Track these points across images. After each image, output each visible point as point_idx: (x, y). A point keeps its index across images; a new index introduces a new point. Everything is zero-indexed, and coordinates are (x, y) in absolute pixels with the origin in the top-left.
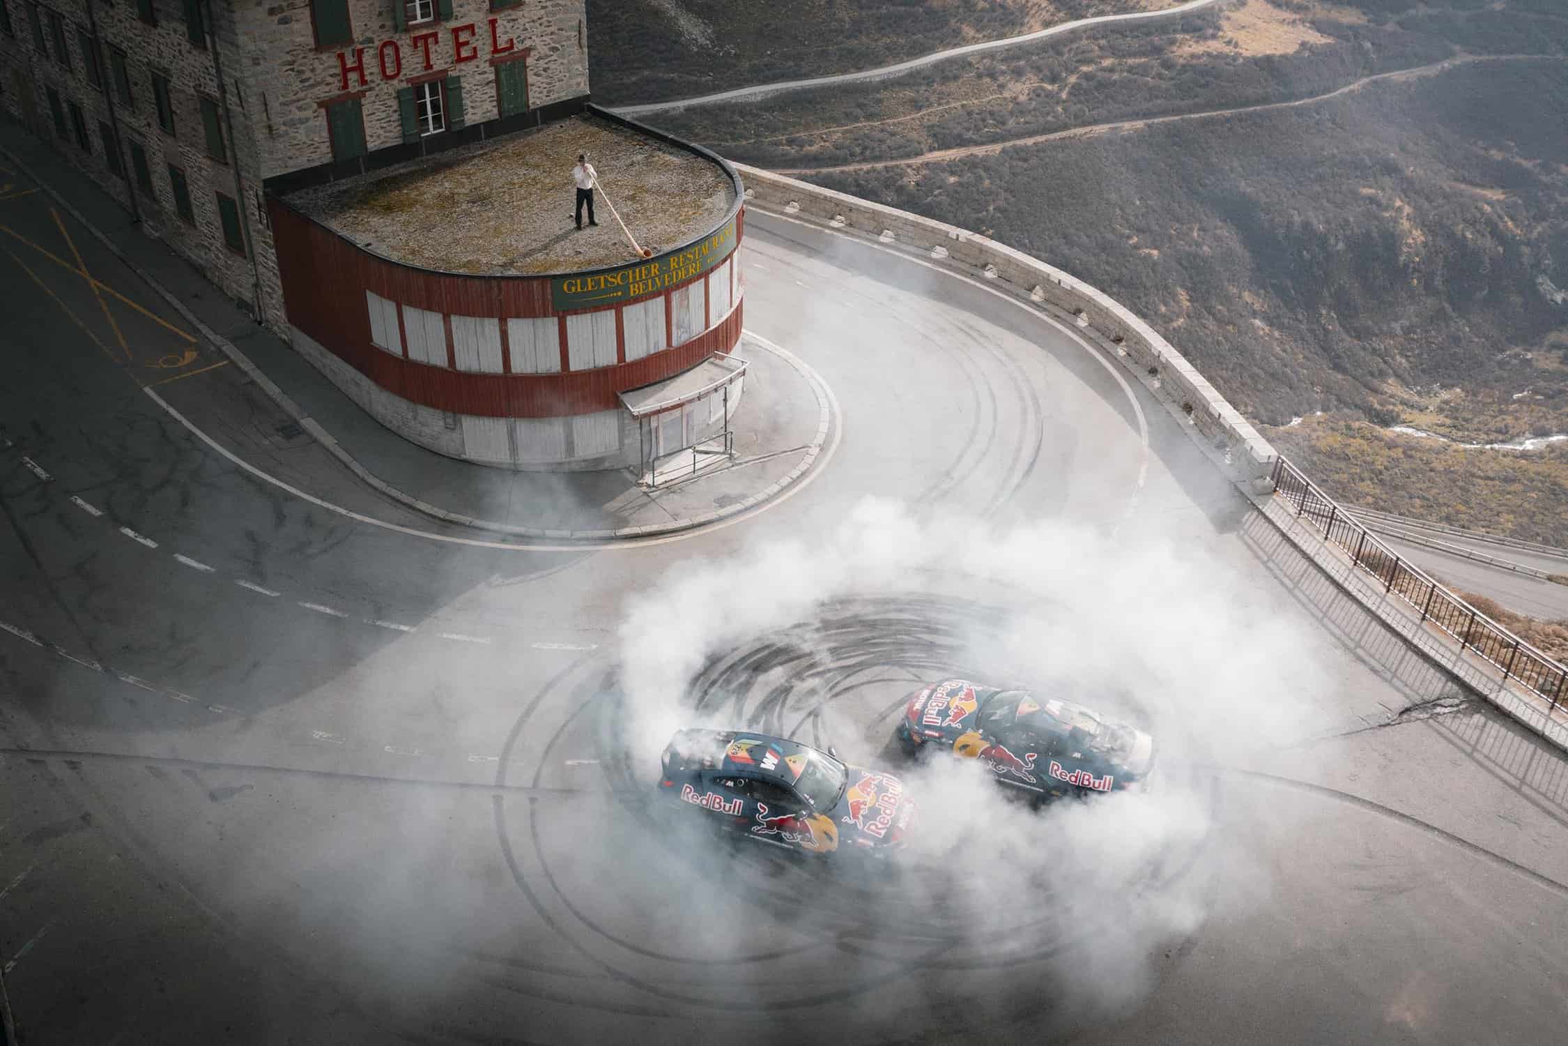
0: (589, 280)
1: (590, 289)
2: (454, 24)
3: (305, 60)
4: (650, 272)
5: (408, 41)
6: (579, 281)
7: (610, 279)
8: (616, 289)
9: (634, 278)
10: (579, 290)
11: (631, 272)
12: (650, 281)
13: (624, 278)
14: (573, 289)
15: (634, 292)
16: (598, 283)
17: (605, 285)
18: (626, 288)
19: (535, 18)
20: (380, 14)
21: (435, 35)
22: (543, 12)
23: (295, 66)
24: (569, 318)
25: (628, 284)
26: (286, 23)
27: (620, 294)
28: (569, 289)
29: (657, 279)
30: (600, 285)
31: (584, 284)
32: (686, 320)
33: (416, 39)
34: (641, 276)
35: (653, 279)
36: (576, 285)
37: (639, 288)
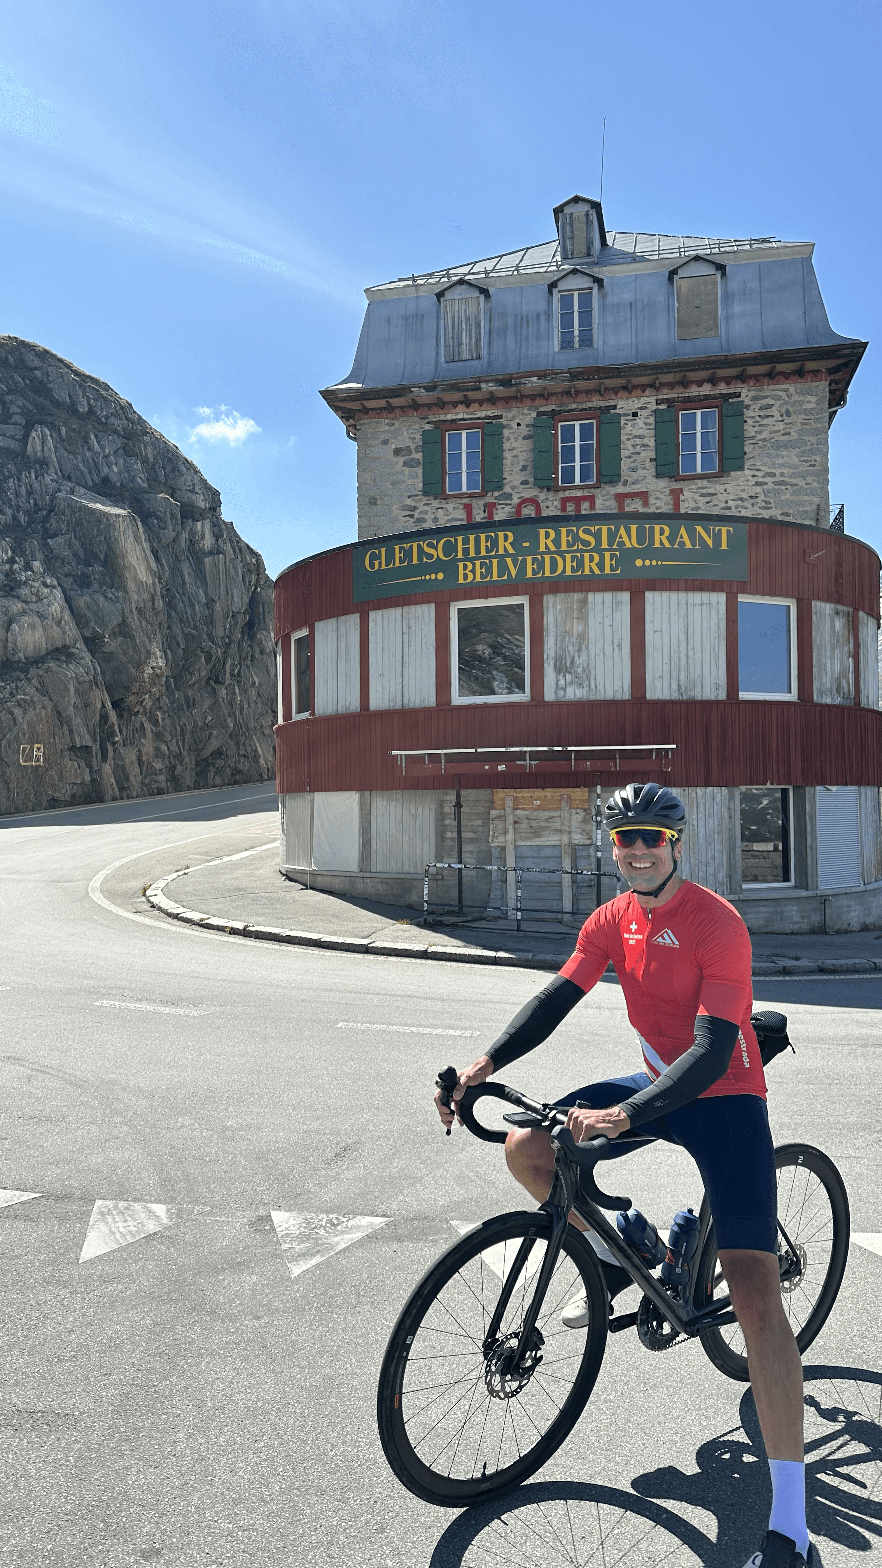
0: (397, 548)
1: (397, 564)
2: (620, 489)
3: (426, 508)
4: (495, 543)
5: (556, 503)
6: (383, 550)
7: (427, 549)
8: (438, 566)
9: (466, 551)
10: (383, 567)
11: (460, 539)
12: (495, 561)
13: (450, 549)
14: (377, 563)
15: (466, 576)
16: (408, 554)
17: (420, 559)
18: (450, 568)
19: (745, 495)
20: (524, 468)
21: (592, 499)
22: (759, 489)
23: (417, 514)
24: (372, 615)
25: (456, 560)
26: (412, 467)
27: (441, 576)
28: (372, 565)
29: (509, 561)
30: (411, 560)
31: (390, 557)
32: (581, 660)
33: (564, 501)
34: (478, 550)
35: (502, 559)
36: (379, 558)
37: (473, 571)
